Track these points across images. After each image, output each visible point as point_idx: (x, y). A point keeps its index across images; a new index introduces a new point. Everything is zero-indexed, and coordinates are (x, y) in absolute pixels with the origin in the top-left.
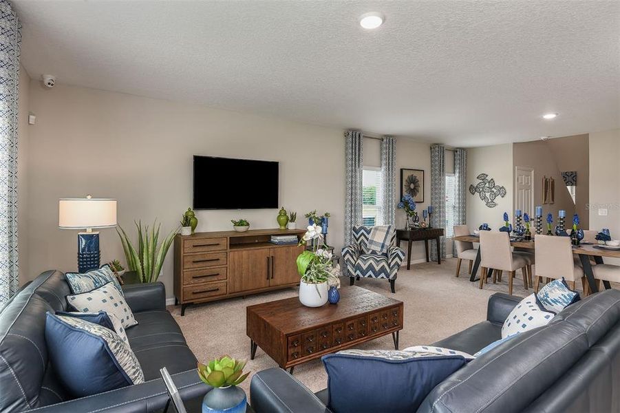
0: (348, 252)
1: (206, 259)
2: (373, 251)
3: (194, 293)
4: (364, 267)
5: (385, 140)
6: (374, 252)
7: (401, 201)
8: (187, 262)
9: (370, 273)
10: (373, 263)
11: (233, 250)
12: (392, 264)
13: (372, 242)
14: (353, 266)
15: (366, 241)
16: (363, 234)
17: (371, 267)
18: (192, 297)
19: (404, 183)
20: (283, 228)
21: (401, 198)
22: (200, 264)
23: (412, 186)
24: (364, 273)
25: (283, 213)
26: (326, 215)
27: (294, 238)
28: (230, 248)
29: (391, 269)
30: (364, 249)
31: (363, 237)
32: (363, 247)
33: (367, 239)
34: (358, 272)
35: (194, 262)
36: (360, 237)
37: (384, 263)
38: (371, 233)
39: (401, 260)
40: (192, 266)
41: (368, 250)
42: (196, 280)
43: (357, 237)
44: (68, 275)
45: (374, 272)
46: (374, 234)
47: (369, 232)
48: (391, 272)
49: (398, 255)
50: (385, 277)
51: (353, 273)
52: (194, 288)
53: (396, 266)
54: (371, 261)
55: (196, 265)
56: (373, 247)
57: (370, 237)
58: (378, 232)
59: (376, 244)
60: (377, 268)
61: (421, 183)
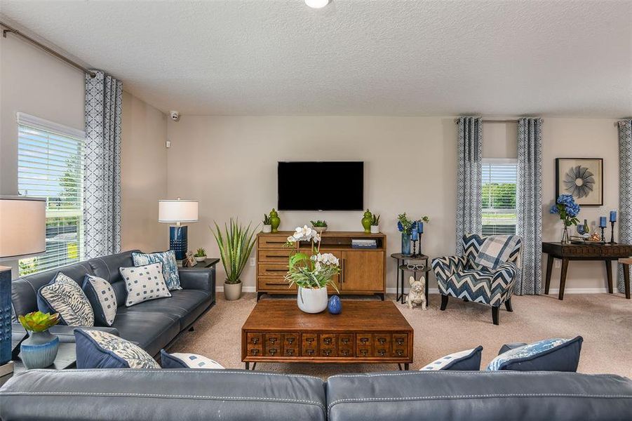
0: (438, 264)
1: (278, 255)
2: (484, 267)
3: (267, 284)
4: (458, 285)
5: (522, 122)
6: (484, 269)
7: (557, 203)
8: (261, 256)
9: (465, 293)
10: (469, 282)
11: (303, 249)
12: (493, 286)
13: (482, 255)
14: (445, 282)
15: (476, 254)
16: (473, 244)
17: (466, 287)
18: (266, 287)
19: (562, 178)
20: (367, 231)
21: (556, 200)
22: (273, 259)
23: (579, 182)
24: (458, 292)
25: (368, 215)
26: (425, 219)
27: (373, 242)
28: (300, 247)
29: (493, 292)
30: (473, 264)
31: (472, 249)
32: (471, 261)
33: (477, 251)
34: (450, 290)
35: (267, 256)
36: (469, 248)
37: (484, 284)
38: (483, 244)
39: (506, 282)
40: (266, 260)
41: (478, 265)
42: (269, 273)
43: (466, 247)
44: (134, 254)
45: (470, 292)
46: (487, 246)
47: (480, 244)
48: (492, 297)
49: (501, 275)
50: (484, 302)
51: (444, 290)
52: (269, 280)
53: (499, 290)
54: (468, 279)
55: (269, 259)
56: (483, 262)
57: (481, 249)
58: (493, 243)
59: (488, 258)
60: (474, 289)
61: (596, 178)
